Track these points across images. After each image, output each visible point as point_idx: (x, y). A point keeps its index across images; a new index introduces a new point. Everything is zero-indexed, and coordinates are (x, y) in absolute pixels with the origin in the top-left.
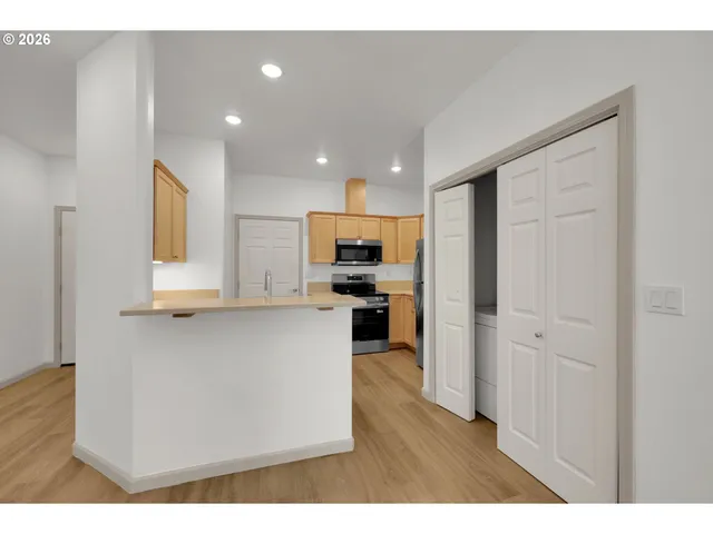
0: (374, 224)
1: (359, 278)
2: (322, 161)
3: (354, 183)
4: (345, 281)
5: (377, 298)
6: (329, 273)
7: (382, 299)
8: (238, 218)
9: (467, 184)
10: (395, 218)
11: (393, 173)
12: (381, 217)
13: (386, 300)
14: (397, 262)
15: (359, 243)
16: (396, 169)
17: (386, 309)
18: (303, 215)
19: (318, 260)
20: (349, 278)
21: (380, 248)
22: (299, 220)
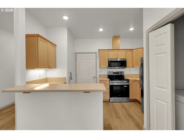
0: (124, 53)
1: (118, 73)
2: (101, 30)
3: (116, 38)
4: (112, 74)
5: (124, 81)
6: (106, 71)
7: (126, 81)
8: (76, 53)
9: (170, 24)
10: (132, 50)
11: (130, 31)
12: (126, 50)
13: (128, 82)
14: (133, 67)
15: (119, 60)
16: (132, 29)
17: (128, 86)
18: (97, 51)
19: (101, 67)
20: (114, 73)
21: (126, 61)
22: (95, 53)
